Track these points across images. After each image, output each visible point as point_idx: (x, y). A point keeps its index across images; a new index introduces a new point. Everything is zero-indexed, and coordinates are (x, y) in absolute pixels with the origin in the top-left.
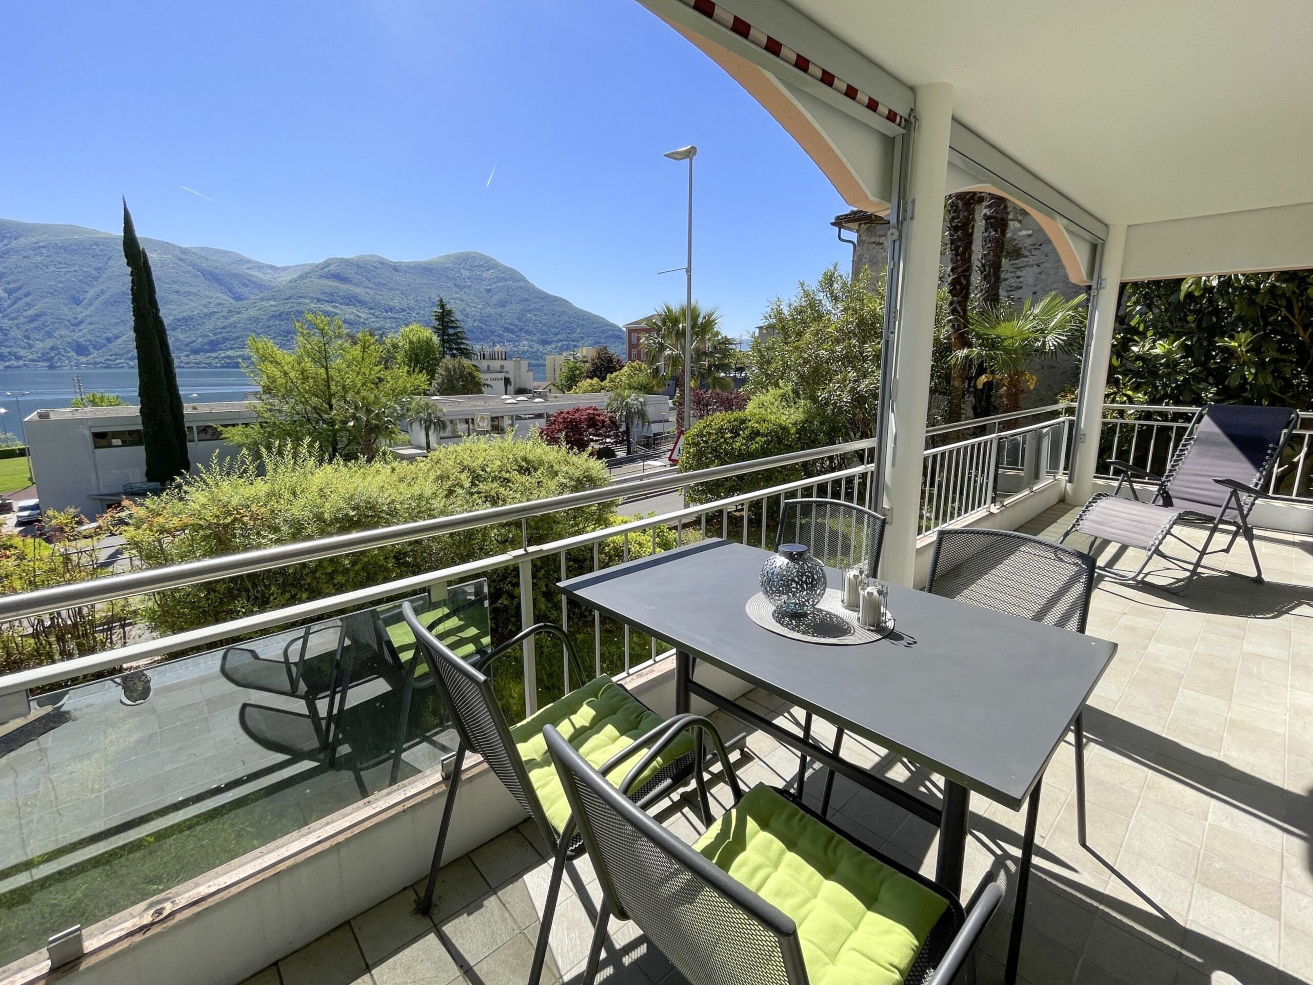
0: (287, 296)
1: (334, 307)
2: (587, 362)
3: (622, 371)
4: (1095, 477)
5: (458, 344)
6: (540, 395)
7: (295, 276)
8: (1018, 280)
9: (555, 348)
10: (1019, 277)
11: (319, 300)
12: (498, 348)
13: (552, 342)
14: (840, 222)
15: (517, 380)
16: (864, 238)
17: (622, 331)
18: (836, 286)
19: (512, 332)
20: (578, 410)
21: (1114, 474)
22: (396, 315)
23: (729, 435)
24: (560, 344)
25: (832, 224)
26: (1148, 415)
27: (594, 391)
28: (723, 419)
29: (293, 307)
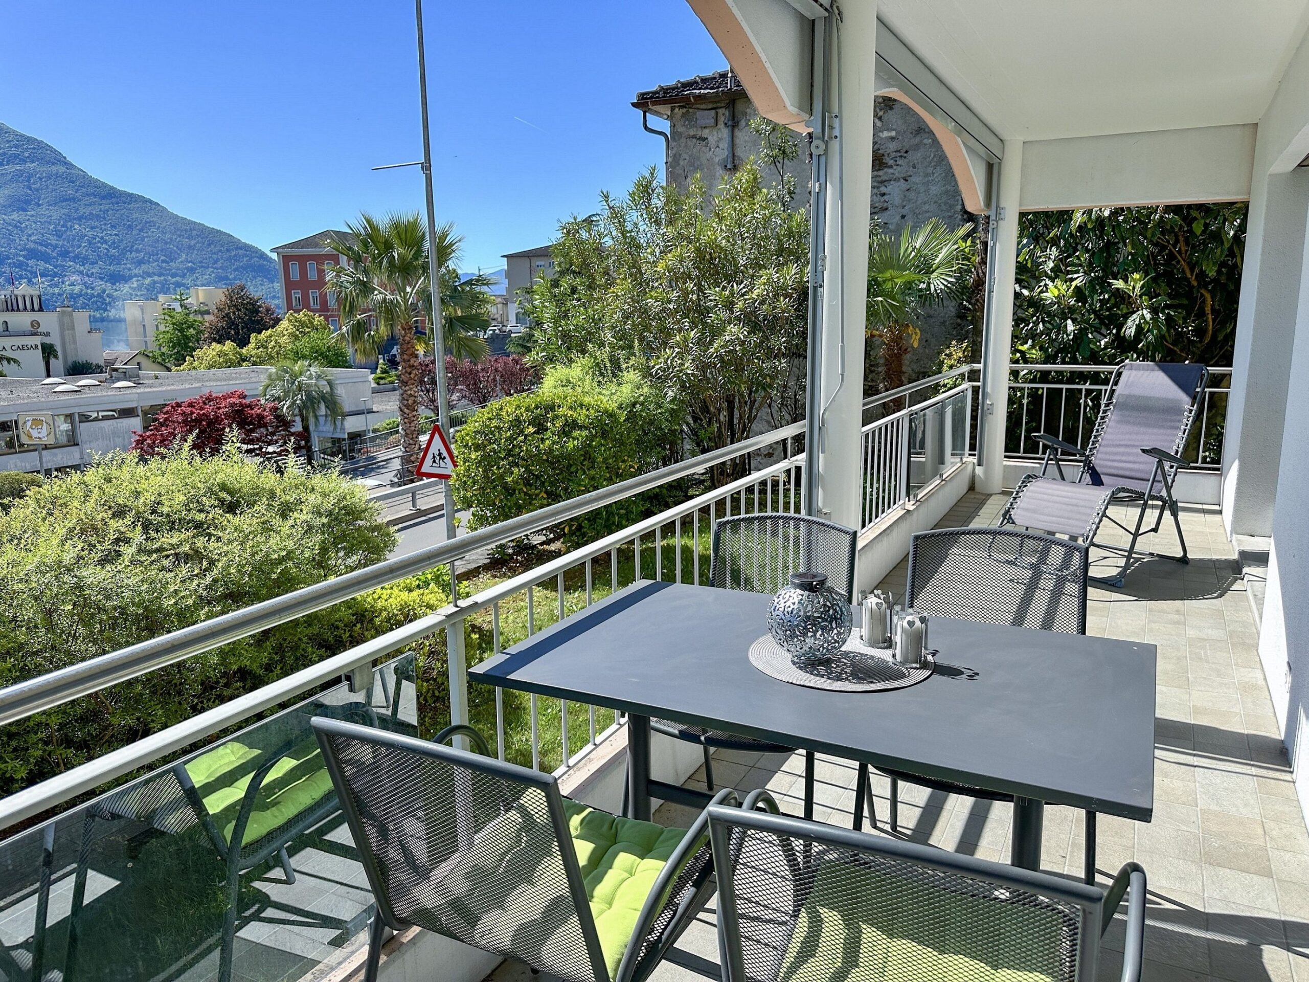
2: (207, 312)
3: (279, 328)
4: (1006, 457)
6: (125, 376)
8: (882, 199)
9: (139, 288)
10: (883, 195)
12: (23, 289)
13: (131, 277)
14: (645, 102)
15: (69, 347)
16: (681, 129)
17: (270, 260)
18: (655, 201)
19: (46, 258)
20: (209, 399)
21: (1024, 452)
23: (531, 430)
24: (148, 281)
25: (633, 104)
26: (1044, 377)
27: (230, 364)
28: (518, 407)
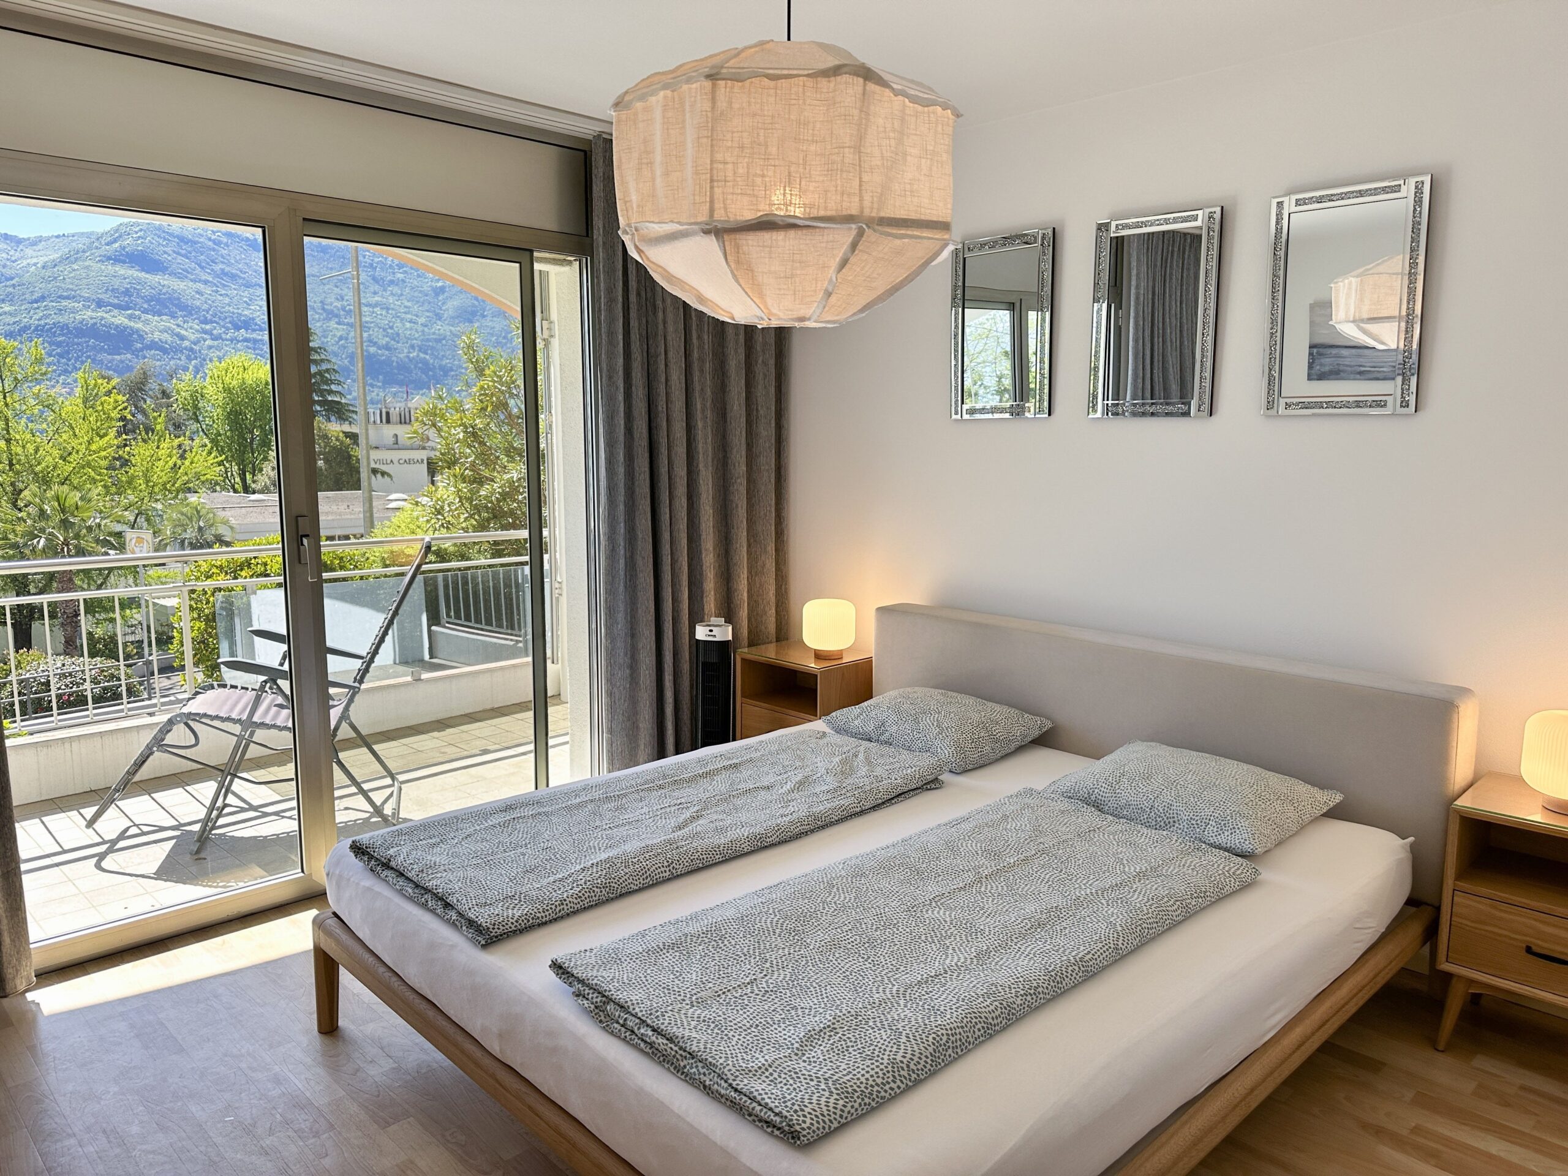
0: (36, 296)
1: (130, 317)
5: (322, 393)
7: (55, 256)
11: (100, 304)
22: (254, 336)
29: (47, 316)
